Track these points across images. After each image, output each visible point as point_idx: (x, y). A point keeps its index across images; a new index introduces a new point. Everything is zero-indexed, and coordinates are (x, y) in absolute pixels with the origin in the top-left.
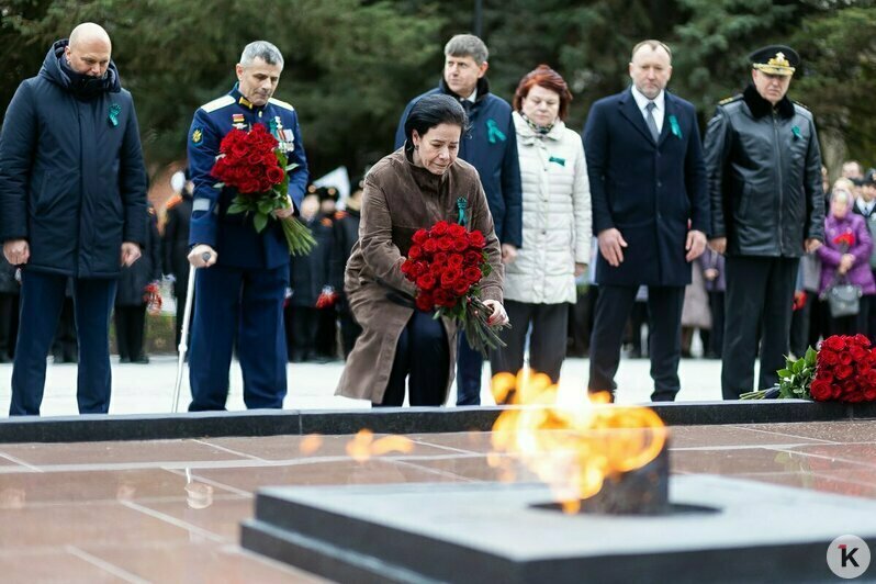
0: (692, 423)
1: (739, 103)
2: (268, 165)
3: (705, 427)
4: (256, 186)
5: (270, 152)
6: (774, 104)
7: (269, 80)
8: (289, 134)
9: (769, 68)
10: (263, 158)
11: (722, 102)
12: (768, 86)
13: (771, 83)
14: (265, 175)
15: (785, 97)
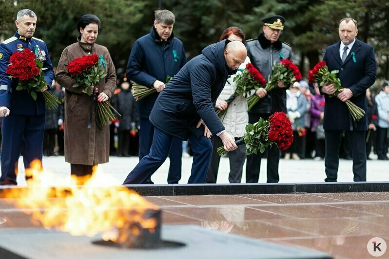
0: (219, 194)
1: (255, 41)
2: (32, 67)
3: (224, 196)
4: (27, 77)
5: (32, 61)
6: (272, 42)
7: (32, 24)
8: (43, 53)
9: (273, 26)
10: (29, 64)
11: (247, 41)
12: (272, 34)
13: (273, 33)
14: (30, 71)
15: (278, 40)
